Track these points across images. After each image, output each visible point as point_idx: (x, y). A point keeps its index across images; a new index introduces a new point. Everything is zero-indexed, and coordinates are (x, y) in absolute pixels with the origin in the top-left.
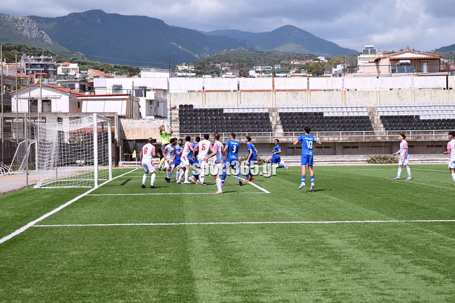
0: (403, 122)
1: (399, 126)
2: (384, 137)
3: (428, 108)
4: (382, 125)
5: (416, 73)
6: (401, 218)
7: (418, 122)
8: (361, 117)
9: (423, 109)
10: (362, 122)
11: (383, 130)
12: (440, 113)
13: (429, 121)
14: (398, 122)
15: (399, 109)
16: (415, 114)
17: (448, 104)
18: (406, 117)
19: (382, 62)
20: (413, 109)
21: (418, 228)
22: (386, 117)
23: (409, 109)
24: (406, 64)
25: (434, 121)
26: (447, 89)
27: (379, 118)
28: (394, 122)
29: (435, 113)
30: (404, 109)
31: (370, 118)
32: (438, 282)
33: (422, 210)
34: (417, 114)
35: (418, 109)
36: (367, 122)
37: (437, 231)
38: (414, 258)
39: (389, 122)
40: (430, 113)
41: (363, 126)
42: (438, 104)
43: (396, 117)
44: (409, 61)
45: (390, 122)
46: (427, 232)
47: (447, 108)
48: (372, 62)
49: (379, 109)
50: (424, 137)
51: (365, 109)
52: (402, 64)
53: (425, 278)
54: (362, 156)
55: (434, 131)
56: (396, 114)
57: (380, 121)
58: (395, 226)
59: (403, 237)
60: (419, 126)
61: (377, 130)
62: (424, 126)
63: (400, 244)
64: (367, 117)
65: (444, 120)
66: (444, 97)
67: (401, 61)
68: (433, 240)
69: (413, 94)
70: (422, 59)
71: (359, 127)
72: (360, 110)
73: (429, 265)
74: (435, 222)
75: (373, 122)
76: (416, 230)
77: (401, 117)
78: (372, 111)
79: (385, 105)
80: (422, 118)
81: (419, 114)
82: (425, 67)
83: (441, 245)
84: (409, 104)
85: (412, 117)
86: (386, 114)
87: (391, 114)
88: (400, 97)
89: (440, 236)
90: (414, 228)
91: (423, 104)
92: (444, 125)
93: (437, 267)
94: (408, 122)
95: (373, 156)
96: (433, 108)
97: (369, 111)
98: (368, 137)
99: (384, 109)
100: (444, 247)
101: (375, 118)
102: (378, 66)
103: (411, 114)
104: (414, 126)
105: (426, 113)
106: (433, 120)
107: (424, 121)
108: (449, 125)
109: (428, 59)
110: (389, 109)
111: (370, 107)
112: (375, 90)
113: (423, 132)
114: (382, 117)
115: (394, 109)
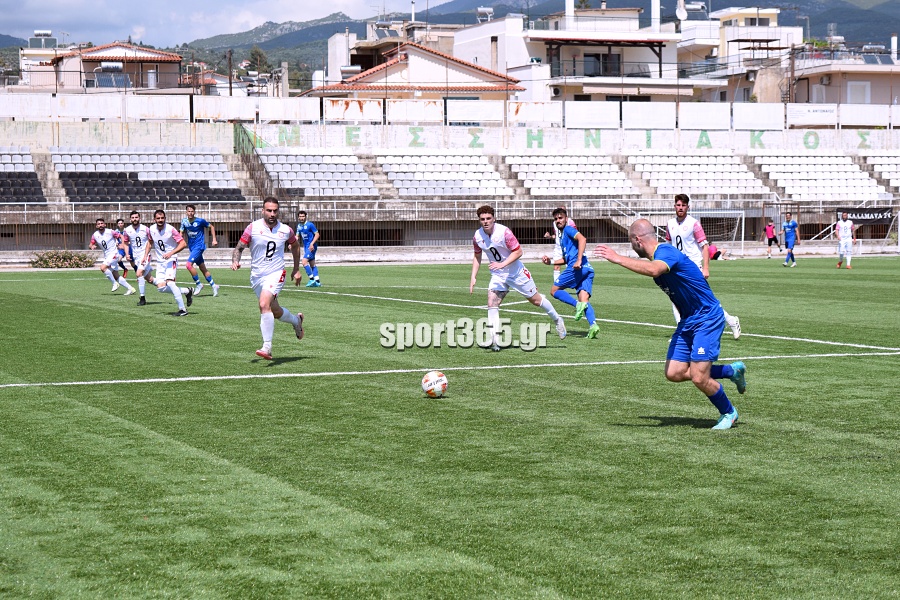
0: (104, 185)
1: (98, 193)
2: (67, 215)
3: (154, 159)
4: (63, 192)
5: (134, 89)
6: (37, 379)
7: (134, 185)
8: (20, 175)
9: (145, 159)
10: (23, 185)
11: (64, 201)
12: (178, 167)
13: (156, 183)
14: (95, 185)
15: (97, 159)
16: (130, 169)
17: (193, 150)
18: (112, 175)
19: (65, 65)
20: (126, 159)
21: (62, 398)
22: (72, 175)
23: (116, 159)
24: (115, 70)
25: (165, 183)
26: (192, 121)
27: (57, 176)
28: (86, 185)
29: (169, 168)
30: (107, 159)
31: (39, 177)
32: (44, 508)
33: (86, 362)
34: (133, 171)
35: (136, 159)
36: (33, 185)
37: (95, 404)
38: (19, 462)
39: (76, 185)
40: (159, 168)
41: (25, 193)
42: (174, 150)
43: (91, 175)
44: (120, 65)
45: (79, 184)
46: (74, 406)
47: (192, 159)
48: (47, 64)
49: (57, 159)
50: (147, 216)
51: (28, 159)
52: (107, 70)
53: (18, 502)
54: (21, 252)
55: (165, 203)
56: (92, 169)
57: (58, 183)
58: (16, 394)
59: (21, 417)
60: (137, 193)
61: (54, 200)
62: (146, 193)
63: (5, 433)
64: (32, 175)
65: (184, 182)
66: (185, 137)
67: (104, 64)
68: (77, 423)
69: (125, 131)
70: (147, 61)
71: (15, 193)
72: (18, 159)
73: (43, 476)
74: (101, 385)
75: (45, 184)
76: (54, 403)
77: (102, 175)
78: (44, 161)
79: (70, 150)
80: (142, 178)
81: (136, 171)
82: (151, 77)
83: (89, 431)
84: (117, 150)
85: (122, 175)
86: (71, 169)
87: (81, 169)
88: (100, 134)
89: (97, 412)
90: (52, 397)
91: (145, 150)
92: (185, 193)
93: (56, 478)
94: (115, 185)
95: (41, 252)
96: (164, 159)
97: (37, 161)
98: (34, 215)
99: (68, 159)
100: (95, 436)
101: (50, 176)
102: (57, 72)
103: (120, 169)
104: (127, 193)
105: (150, 168)
106: (165, 181)
107: (146, 183)
108: (195, 193)
109: (157, 62)
110: (77, 159)
111: (39, 155)
112: (49, 120)
113: (144, 205)
114: (62, 175)
115: (87, 159)
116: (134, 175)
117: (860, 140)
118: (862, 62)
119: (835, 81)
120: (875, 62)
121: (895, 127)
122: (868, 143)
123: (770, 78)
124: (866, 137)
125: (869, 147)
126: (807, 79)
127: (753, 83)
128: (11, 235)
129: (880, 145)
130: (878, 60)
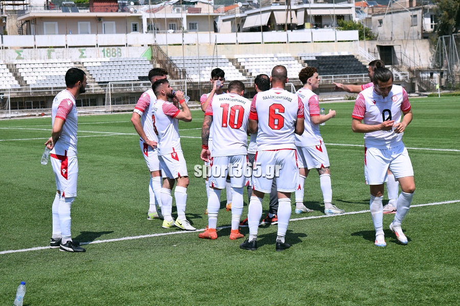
117: (17, 55)
118: (61, 11)
119: (38, 22)
120: (67, 11)
121: (38, 48)
122: (22, 56)
123: (14, 21)
124: (21, 53)
125: (23, 59)
126: (29, 21)
127: (5, 23)
129: (30, 57)
130: (70, 11)
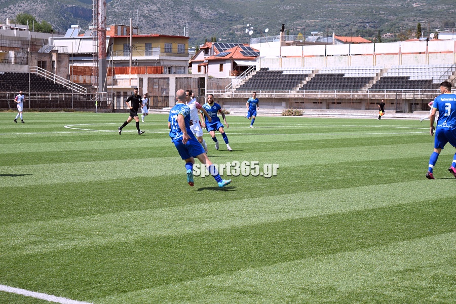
116: (408, 78)
128: (340, 103)
